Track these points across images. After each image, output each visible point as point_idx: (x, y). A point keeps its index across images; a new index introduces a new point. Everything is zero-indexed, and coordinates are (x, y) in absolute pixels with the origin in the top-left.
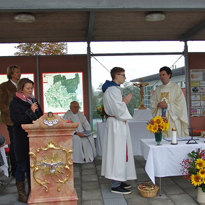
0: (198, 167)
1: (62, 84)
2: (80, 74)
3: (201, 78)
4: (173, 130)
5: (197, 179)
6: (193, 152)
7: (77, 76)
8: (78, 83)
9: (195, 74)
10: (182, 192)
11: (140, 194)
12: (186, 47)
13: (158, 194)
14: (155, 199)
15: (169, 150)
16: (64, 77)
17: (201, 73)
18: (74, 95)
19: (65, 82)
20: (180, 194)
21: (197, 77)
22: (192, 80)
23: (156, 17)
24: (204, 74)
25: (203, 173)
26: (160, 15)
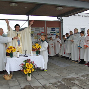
0: (27, 66)
4: (17, 51)
5: (26, 71)
6: (25, 60)
10: (22, 76)
11: (4, 79)
12: (28, 18)
13: (12, 78)
14: (10, 80)
15: (16, 60)
20: (21, 77)
21: (33, 30)
23: (14, 4)
24: (35, 29)
25: (28, 69)
26: (15, 4)
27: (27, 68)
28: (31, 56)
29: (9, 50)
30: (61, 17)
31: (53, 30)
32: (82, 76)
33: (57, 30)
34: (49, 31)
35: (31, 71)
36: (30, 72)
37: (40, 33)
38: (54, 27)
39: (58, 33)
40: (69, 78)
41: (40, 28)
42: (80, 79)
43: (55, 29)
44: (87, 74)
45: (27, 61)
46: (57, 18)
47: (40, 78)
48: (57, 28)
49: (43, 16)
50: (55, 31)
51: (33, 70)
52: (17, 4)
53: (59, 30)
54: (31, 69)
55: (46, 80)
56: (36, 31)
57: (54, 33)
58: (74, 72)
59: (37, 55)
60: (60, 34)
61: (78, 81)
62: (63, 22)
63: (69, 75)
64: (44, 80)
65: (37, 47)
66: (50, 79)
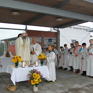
0: (34, 77)
4: (23, 61)
5: (34, 82)
6: (32, 71)
10: (26, 87)
13: (17, 89)
15: (22, 71)
20: (26, 88)
23: (16, 13)
25: (36, 79)
26: (18, 13)
27: (34, 78)
28: (36, 66)
29: (15, 60)
30: (58, 28)
31: (50, 40)
32: (86, 86)
33: (54, 41)
34: (46, 42)
35: (38, 81)
36: (38, 83)
38: (51, 38)
39: (55, 44)
40: (75, 89)
42: (85, 89)
43: (52, 40)
44: (90, 84)
45: (34, 71)
46: (54, 29)
48: (54, 39)
49: (40, 26)
50: (52, 41)
51: (40, 81)
52: (19, 13)
53: (55, 41)
54: (39, 80)
55: (53, 90)
57: (51, 44)
58: (77, 82)
59: (42, 66)
60: (57, 45)
61: (84, 91)
62: (59, 33)
63: (74, 86)
64: (50, 90)
65: (43, 57)
66: (56, 90)
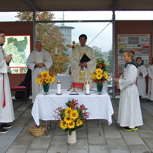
1: (14, 45)
2: (28, 37)
3: (126, 42)
4: (58, 83)
5: (64, 123)
7: (26, 38)
8: (27, 44)
9: (121, 38)
12: (114, 16)
16: (16, 39)
17: (127, 38)
18: (23, 53)
19: (17, 44)
21: (123, 41)
22: (119, 43)
24: (130, 38)
25: (68, 119)
28: (86, 94)
29: (40, 80)
35: (74, 123)
36: (73, 127)
37: (140, 48)
41: (140, 38)
47: (96, 143)
51: (80, 123)
54: (76, 121)
55: (107, 148)
56: (130, 43)
64: (103, 147)
66: (115, 148)
